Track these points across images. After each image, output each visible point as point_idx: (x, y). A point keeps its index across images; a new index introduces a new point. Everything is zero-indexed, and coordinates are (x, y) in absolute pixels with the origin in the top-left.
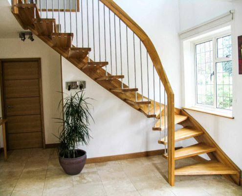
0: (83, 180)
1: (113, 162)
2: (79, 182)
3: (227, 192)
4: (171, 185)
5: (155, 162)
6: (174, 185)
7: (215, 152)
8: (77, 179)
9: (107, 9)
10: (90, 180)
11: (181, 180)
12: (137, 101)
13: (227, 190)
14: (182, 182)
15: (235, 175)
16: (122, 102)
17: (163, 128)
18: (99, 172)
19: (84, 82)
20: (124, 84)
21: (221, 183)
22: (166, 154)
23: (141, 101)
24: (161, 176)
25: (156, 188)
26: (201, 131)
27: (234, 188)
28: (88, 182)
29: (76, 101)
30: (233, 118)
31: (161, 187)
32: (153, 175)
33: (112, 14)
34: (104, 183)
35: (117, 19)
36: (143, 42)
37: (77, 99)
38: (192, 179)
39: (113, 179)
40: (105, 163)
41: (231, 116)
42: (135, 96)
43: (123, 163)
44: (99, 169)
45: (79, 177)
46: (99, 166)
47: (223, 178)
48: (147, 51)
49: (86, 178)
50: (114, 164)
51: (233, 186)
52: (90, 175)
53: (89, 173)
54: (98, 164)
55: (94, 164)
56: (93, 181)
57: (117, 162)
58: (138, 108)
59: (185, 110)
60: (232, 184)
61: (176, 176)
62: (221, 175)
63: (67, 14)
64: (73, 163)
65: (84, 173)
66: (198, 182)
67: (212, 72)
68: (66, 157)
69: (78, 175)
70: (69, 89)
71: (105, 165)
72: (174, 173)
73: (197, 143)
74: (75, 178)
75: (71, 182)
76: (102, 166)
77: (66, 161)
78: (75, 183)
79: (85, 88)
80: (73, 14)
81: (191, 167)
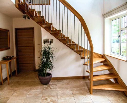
0: (49, 88)
1: (66, 80)
2: (47, 88)
3: (120, 100)
4: (91, 94)
5: (87, 82)
6: (92, 94)
7: (117, 78)
8: (46, 87)
9: (61, 3)
10: (52, 88)
11: (97, 92)
12: (79, 50)
13: (120, 99)
14: (97, 93)
15: (126, 91)
16: (71, 50)
17: (88, 64)
18: (57, 84)
19: (52, 40)
20: (72, 41)
21: (118, 95)
22: (89, 78)
23: (81, 50)
24: (87, 89)
25: (83, 94)
26: (111, 67)
27: (124, 98)
28: (51, 89)
29: (47, 49)
30: (126, 61)
31: (85, 94)
32: (83, 88)
33: (63, 6)
34: (58, 90)
35: (66, 8)
36: (79, 20)
37: (48, 48)
38: (103, 92)
39: (63, 88)
40: (62, 80)
41: (125, 60)
42: (78, 47)
43: (70, 81)
44: (58, 83)
45: (47, 86)
46: (59, 81)
47: (120, 93)
48: (82, 25)
49: (51, 87)
50: (66, 81)
51: (124, 97)
52: (52, 86)
53: (52, 84)
54: (58, 80)
55: (56, 80)
56: (53, 88)
57: (68, 80)
58: (80, 53)
59: (105, 56)
60: (124, 96)
61: (93, 89)
62: (119, 91)
63: (44, 6)
64: (45, 79)
65: (50, 84)
66: (105, 93)
67: (119, 36)
68: (42, 76)
69: (47, 85)
70: (45, 43)
71: (62, 81)
72: (92, 87)
73: (109, 73)
74: (45, 86)
75: (43, 88)
76: (60, 81)
77: (41, 78)
78: (44, 89)
79: (53, 43)
80: (47, 6)
81: (103, 85)
